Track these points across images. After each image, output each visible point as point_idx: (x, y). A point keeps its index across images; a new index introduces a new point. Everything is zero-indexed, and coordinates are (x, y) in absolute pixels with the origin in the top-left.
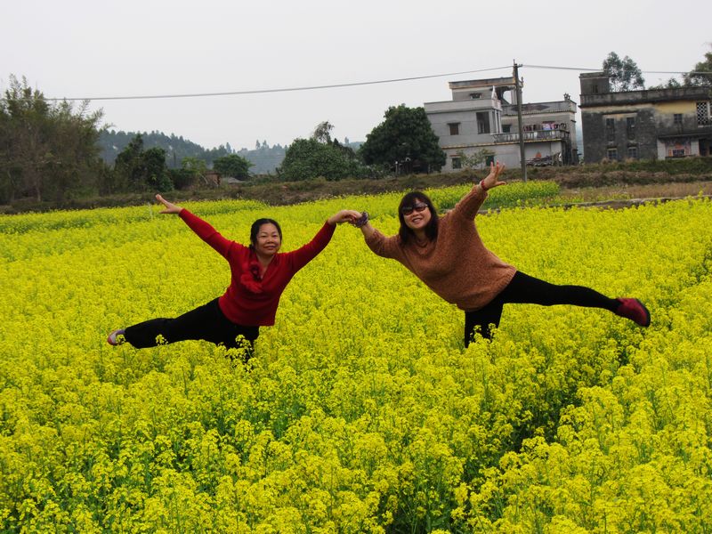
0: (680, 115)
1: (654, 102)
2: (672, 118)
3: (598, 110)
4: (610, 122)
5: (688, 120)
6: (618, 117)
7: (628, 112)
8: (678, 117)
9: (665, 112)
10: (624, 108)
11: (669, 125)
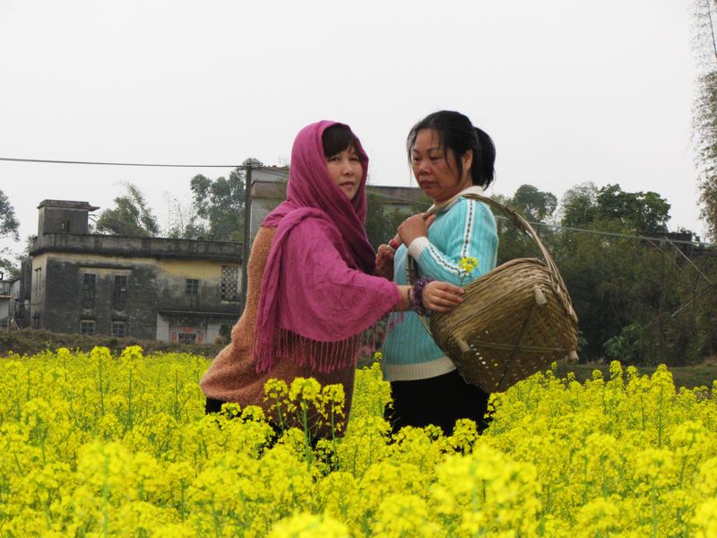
0: (196, 281)
1: (158, 256)
2: (183, 284)
3: (73, 259)
4: (90, 279)
5: (207, 290)
6: (103, 273)
7: (119, 267)
8: (192, 284)
9: (174, 275)
10: (112, 260)
11: (178, 294)
